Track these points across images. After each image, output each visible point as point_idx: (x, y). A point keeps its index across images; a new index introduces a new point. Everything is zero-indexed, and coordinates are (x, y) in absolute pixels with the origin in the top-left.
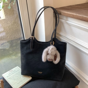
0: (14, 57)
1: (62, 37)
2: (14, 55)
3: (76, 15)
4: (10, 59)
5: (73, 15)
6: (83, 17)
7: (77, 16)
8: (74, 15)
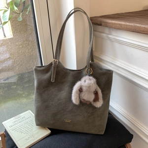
0: (24, 101)
1: (104, 63)
2: (25, 97)
3: (124, 25)
4: (18, 103)
5: (120, 24)
6: (135, 26)
7: (126, 25)
8: (122, 24)
